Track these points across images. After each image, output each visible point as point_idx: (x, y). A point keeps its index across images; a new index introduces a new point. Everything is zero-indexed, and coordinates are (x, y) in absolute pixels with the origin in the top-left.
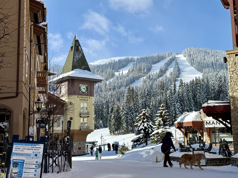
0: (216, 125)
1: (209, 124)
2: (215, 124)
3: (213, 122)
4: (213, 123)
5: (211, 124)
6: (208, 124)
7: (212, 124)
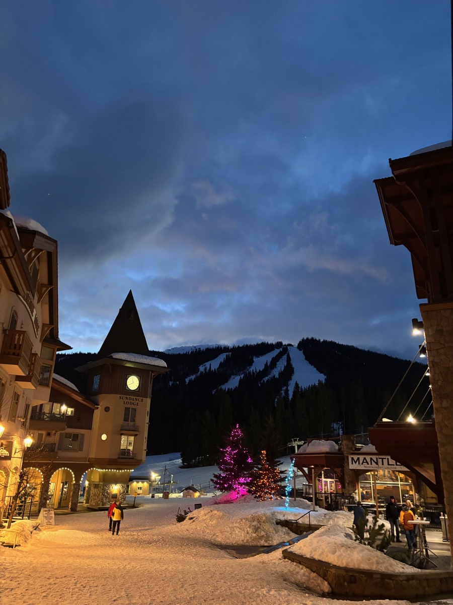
0: (370, 465)
1: (358, 462)
2: (368, 464)
3: (365, 459)
4: (365, 461)
5: (361, 462)
6: (356, 462)
7: (363, 462)
